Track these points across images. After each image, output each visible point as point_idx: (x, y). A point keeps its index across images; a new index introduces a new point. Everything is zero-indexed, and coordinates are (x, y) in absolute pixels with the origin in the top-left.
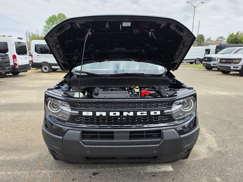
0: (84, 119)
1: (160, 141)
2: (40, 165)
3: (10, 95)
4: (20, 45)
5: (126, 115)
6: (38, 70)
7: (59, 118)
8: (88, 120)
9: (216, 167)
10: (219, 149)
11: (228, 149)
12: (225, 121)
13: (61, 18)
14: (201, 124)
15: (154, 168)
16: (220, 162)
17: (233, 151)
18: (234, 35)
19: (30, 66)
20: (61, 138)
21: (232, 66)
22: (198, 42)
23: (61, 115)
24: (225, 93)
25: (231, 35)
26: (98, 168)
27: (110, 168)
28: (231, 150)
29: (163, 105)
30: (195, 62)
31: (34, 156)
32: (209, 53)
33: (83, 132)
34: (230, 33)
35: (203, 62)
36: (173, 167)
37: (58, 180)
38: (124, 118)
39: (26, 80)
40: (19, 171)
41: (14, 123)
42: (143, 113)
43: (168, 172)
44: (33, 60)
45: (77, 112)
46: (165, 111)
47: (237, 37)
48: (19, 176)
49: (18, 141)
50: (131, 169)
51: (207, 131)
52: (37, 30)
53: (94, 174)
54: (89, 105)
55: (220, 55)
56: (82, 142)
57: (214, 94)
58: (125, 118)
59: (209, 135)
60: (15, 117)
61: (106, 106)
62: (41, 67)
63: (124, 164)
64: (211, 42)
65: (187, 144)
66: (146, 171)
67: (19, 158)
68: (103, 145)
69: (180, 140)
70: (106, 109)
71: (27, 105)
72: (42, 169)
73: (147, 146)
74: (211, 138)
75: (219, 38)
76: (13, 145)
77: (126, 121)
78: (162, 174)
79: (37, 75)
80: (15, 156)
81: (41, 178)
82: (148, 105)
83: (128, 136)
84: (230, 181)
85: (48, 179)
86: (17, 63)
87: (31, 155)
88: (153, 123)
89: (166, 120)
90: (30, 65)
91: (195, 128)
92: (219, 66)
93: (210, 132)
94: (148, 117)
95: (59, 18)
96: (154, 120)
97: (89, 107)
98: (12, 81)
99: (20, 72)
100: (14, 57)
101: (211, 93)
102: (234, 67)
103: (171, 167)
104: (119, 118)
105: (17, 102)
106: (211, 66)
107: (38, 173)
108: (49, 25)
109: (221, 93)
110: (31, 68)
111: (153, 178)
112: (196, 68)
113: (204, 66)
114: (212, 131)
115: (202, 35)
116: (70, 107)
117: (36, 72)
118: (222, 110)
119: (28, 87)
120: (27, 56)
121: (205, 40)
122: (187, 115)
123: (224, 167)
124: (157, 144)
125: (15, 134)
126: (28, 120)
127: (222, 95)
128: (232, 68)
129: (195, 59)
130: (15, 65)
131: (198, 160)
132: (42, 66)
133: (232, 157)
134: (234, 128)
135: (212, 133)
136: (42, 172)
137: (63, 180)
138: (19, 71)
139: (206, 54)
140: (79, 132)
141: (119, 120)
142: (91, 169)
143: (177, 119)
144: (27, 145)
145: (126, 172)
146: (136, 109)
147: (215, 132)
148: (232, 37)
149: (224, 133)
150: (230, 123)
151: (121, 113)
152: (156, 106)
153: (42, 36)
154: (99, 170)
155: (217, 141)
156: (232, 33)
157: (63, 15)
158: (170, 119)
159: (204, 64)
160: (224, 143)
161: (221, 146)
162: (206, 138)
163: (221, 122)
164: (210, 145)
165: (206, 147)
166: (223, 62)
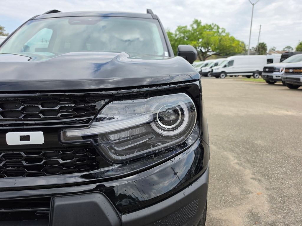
10: (273, 218)
11: (292, 219)
12: (289, 156)
14: (245, 162)
22: (259, 51)
24: (291, 112)
25: (301, 43)
28: (297, 222)
30: (253, 75)
34: (299, 41)
51: (253, 176)
55: (286, 64)
57: (274, 114)
59: (256, 183)
64: (275, 53)
74: (258, 191)
75: (286, 48)
93: (260, 178)
101: (270, 112)
106: (273, 79)
109: (286, 113)
114: (264, 175)
115: (263, 43)
118: (285, 138)
121: (268, 50)
127: (287, 116)
129: (254, 72)
135: (263, 179)
147: (269, 179)
149: (285, 180)
155: (271, 199)
159: (264, 77)
160: (284, 203)
161: (277, 209)
162: (249, 190)
163: (282, 158)
164: (254, 207)
165: (246, 211)
166: (290, 73)
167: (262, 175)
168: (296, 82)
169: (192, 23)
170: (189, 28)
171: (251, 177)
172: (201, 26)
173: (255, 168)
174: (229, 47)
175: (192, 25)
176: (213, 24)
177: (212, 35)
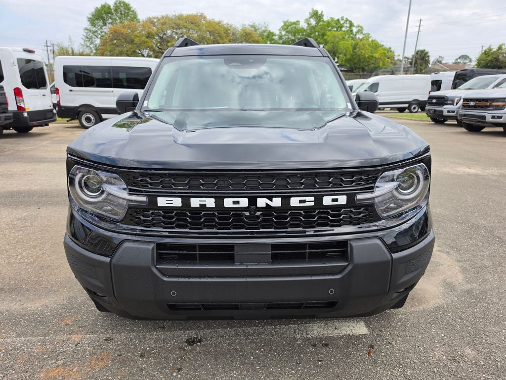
0: (160, 215)
1: (345, 267)
2: (68, 322)
3: (9, 173)
4: (30, 66)
5: (265, 206)
6: (72, 123)
7: (102, 215)
8: (172, 217)
9: (464, 324)
10: (469, 286)
11: (488, 286)
12: (478, 227)
13: (121, 11)
15: (325, 329)
16: (472, 315)
17: (500, 290)
18: (492, 51)
19: (54, 113)
20: (108, 260)
21: (489, 115)
22: (416, 65)
23: (109, 208)
24: (474, 169)
25: (485, 51)
26: (199, 328)
27: (226, 328)
28: (494, 289)
29: (352, 182)
30: (409, 108)
31: (56, 303)
32: (439, 89)
33: (160, 246)
34: (483, 46)
35: (427, 107)
36: (368, 326)
37: (107, 355)
38: (258, 213)
39: (45, 143)
40: (19, 336)
41: (14, 233)
42: (304, 201)
43: (358, 338)
44: (59, 101)
45: (144, 199)
46: (359, 197)
47: (499, 56)
48: (18, 348)
49: (19, 271)
50: (273, 331)
51: (440, 249)
52: (70, 37)
53: (191, 342)
54: (173, 181)
55: (463, 92)
56: (158, 269)
57: (451, 172)
58: (260, 213)
59: (445, 256)
60: (18, 220)
61: (215, 185)
62: (78, 117)
63: (258, 319)
64: (442, 67)
65: (406, 274)
66: (308, 335)
67: (21, 307)
68: (210, 277)
69: (392, 264)
70: (215, 190)
71: (46, 195)
72: (71, 333)
73: (314, 278)
74: (449, 263)
75: (460, 58)
76: (10, 279)
77: (264, 219)
78: (344, 340)
79: (69, 133)
80: (13, 303)
81: (68, 352)
82: (318, 181)
83: (269, 254)
84: (496, 355)
85: (84, 354)
86: (23, 106)
87: (47, 301)
88: (329, 224)
89: (359, 218)
90: (55, 111)
91: (426, 237)
92: (461, 116)
93: (448, 250)
94: (317, 211)
95: (116, 10)
96: (331, 218)
97: (174, 187)
98: (14, 145)
99: (32, 125)
100: (18, 92)
102: (493, 117)
103: (364, 326)
104: (247, 214)
105: (23, 188)
106: (443, 116)
107: (62, 341)
108: (95, 26)
109: (467, 170)
110: (58, 118)
111: (324, 350)
112: (412, 120)
113: (429, 116)
114: (452, 248)
115: (424, 51)
116: (125, 187)
117: (68, 127)
118: (471, 205)
119: (48, 157)
120: (47, 91)
121: (431, 63)
122: (409, 208)
123: (481, 326)
124: (336, 274)
125: (13, 256)
126: (45, 227)
127: (469, 175)
128: (489, 119)
129: (410, 101)
130: (21, 110)
131: (424, 311)
132: (81, 113)
133: (498, 304)
134: (498, 241)
135: (451, 251)
136: (71, 338)
137: (119, 355)
138: (31, 123)
139: (432, 90)
140: (151, 247)
141: (247, 217)
142: (182, 332)
143: (385, 215)
144: (41, 279)
145: (263, 337)
146: (289, 191)
147: (458, 250)
148: (488, 56)
149: (477, 252)
150: (490, 232)
151: (253, 201)
152: (336, 184)
153: (81, 52)
154: (201, 334)
155: (464, 270)
156: (488, 47)
157: (126, 5)
158: (369, 214)
159: (430, 112)
160: (478, 273)
161: (471, 279)
162: (438, 262)
163: (470, 229)
164: (447, 277)
165: (439, 281)
166: (470, 107)
167: (450, 247)
168: (479, 122)
169: (307, 16)
170: (303, 25)
171: (438, 249)
172: (323, 21)
173: (440, 240)
174: (368, 58)
175: (307, 21)
176: (342, 18)
177: (341, 37)
